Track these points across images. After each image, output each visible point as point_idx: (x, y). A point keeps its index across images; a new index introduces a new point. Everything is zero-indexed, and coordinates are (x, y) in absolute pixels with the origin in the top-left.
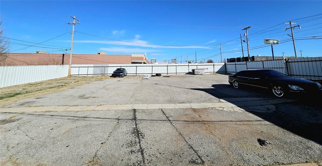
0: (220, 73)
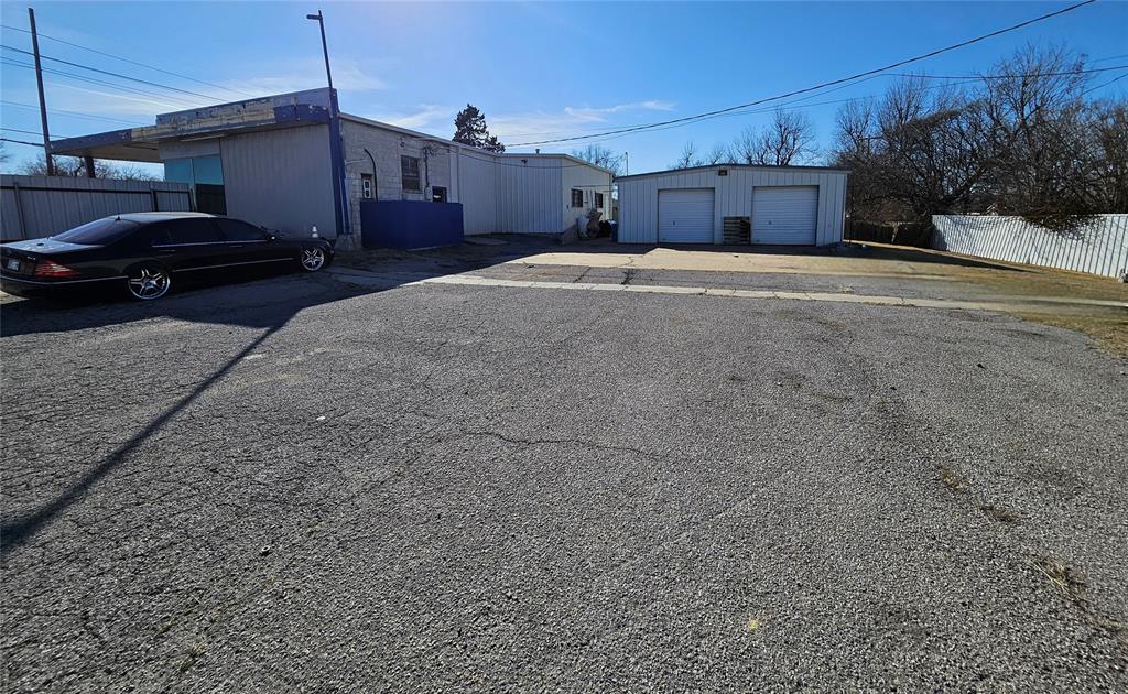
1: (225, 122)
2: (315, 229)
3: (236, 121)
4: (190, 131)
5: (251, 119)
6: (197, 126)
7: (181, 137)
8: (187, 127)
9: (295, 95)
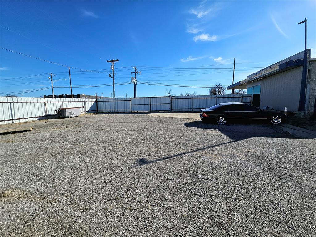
0: (91, 112)
1: (262, 74)
2: (286, 108)
3: (266, 73)
4: (253, 79)
5: (270, 71)
6: (255, 77)
7: (251, 81)
8: (252, 78)
9: (290, 58)
